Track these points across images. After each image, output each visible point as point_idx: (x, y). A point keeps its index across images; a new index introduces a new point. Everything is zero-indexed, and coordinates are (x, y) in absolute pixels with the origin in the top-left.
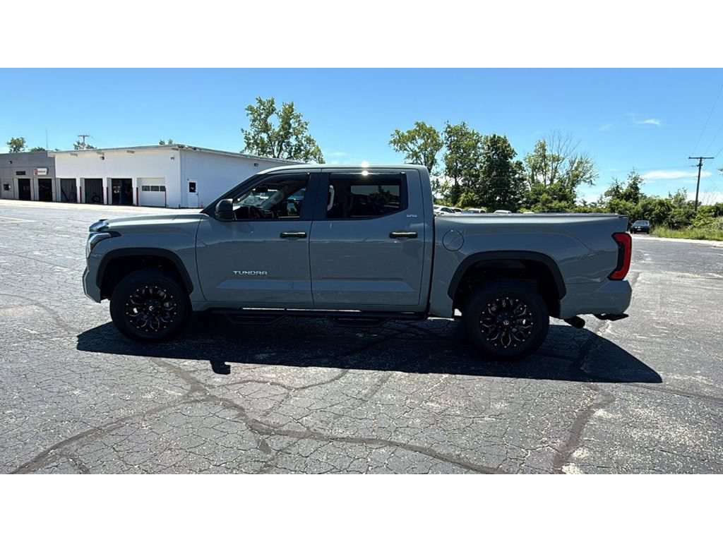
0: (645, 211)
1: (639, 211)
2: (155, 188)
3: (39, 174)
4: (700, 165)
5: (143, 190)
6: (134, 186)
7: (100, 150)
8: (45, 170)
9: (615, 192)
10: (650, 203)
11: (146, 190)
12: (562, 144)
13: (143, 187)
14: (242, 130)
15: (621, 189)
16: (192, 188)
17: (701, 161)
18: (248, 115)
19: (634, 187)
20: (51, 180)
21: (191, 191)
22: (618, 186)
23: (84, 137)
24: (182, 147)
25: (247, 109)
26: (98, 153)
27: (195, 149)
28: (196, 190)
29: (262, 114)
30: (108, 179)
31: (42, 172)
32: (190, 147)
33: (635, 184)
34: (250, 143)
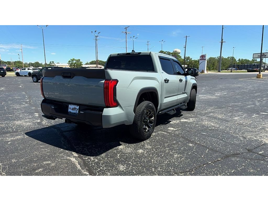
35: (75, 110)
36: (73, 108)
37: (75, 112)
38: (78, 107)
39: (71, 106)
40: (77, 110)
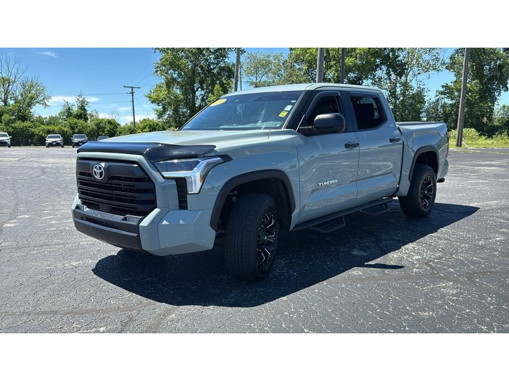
0: (99, 128)
1: (94, 129)
4: (132, 93)
9: (68, 112)
10: (100, 122)
12: (11, 68)
15: (72, 110)
17: (132, 90)
19: (82, 108)
22: (69, 108)
33: (82, 106)
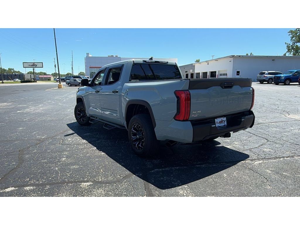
2: (224, 75)
3: (191, 72)
5: (220, 75)
6: (217, 74)
7: (207, 61)
8: (192, 70)
11: (221, 75)
13: (220, 74)
14: (286, 43)
16: (238, 74)
18: (289, 35)
20: (193, 74)
21: (237, 75)
23: (213, 56)
24: (233, 56)
25: (288, 32)
26: (206, 62)
27: (240, 56)
28: (240, 74)
29: (297, 33)
30: (209, 72)
31: (191, 71)
32: (237, 56)
34: (290, 49)
35: (223, 122)
36: (220, 121)
37: (224, 125)
38: (225, 119)
39: (217, 120)
40: (225, 122)
